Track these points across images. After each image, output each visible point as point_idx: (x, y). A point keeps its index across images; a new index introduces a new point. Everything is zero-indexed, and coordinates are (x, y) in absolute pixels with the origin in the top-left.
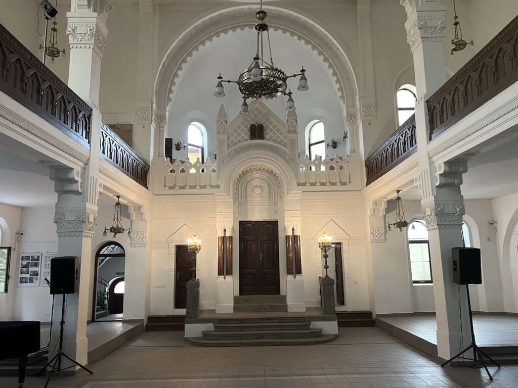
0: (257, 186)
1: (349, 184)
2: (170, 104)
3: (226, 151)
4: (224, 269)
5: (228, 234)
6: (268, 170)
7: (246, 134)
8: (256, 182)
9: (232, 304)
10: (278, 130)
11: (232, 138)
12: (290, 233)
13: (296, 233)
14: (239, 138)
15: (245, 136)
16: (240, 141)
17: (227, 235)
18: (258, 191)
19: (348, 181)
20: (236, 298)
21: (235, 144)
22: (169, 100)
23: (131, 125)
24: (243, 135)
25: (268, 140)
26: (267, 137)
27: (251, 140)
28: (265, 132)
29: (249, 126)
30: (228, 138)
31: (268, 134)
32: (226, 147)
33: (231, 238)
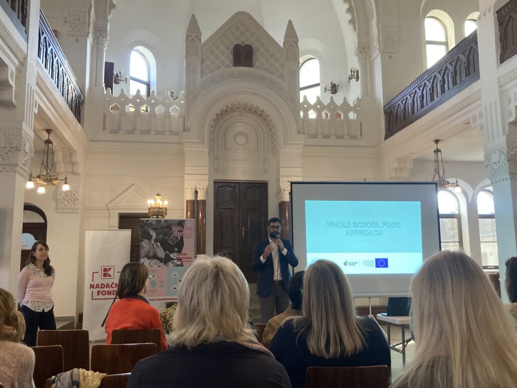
0: (240, 133)
1: (360, 137)
3: (199, 80)
5: (201, 197)
6: (255, 112)
7: (228, 58)
8: (240, 127)
10: (272, 55)
11: (208, 62)
12: (286, 199)
14: (217, 63)
15: (226, 61)
16: (218, 67)
17: (199, 199)
18: (241, 140)
19: (359, 134)
21: (212, 71)
22: (112, 6)
24: (223, 58)
25: (258, 68)
26: (257, 63)
27: (234, 66)
28: (254, 57)
29: (232, 47)
30: (202, 62)
31: (258, 59)
32: (199, 74)
33: (204, 202)
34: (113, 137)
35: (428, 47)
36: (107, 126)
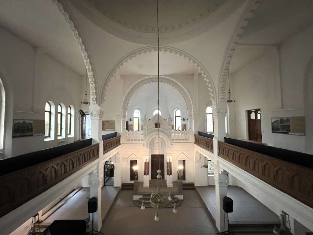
2: (127, 110)
3: (147, 132)
4: (146, 173)
5: (147, 161)
7: (154, 126)
9: (149, 185)
10: (165, 124)
11: (149, 127)
12: (168, 161)
13: (170, 161)
14: (151, 127)
16: (151, 128)
19: (188, 139)
20: (150, 181)
21: (150, 129)
22: (127, 109)
23: (114, 121)
24: (152, 126)
25: (161, 128)
26: (161, 127)
27: (155, 128)
29: (155, 123)
30: (148, 127)
31: (161, 126)
32: (147, 130)
33: (148, 162)
34: (128, 142)
35: (207, 115)
36: (127, 139)
